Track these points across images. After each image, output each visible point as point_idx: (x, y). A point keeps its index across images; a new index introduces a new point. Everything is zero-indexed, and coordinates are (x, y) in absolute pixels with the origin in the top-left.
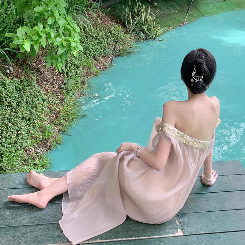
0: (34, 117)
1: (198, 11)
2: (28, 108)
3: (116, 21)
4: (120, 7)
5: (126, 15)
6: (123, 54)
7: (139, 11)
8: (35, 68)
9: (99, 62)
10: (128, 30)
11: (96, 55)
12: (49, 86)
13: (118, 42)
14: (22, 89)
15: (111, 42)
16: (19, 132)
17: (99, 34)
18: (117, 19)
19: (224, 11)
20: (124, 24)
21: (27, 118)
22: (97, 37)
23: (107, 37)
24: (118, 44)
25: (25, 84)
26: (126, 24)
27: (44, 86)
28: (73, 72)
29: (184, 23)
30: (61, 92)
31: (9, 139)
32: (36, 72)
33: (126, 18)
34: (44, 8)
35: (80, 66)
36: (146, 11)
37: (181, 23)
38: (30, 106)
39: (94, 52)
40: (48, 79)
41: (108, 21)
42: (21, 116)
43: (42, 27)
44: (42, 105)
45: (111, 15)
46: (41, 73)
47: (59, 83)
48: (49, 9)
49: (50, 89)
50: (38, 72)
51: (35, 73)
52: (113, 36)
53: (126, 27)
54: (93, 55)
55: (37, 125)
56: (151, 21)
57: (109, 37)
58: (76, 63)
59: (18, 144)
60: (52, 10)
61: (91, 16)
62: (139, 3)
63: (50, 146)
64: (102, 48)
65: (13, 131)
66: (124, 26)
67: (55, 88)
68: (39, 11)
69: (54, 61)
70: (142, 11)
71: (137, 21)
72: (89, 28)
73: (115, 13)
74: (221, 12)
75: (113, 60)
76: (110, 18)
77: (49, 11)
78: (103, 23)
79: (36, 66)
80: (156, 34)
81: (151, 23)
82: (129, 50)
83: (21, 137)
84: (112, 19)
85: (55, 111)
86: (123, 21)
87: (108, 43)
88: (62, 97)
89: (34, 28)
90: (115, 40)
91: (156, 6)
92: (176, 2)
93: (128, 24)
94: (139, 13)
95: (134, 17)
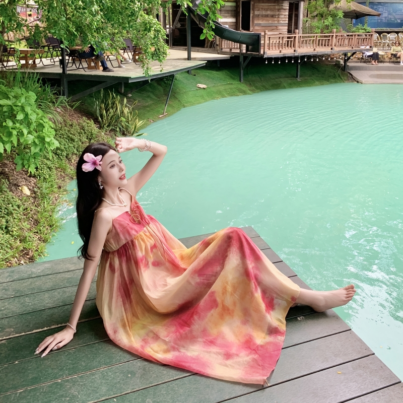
4: (89, 101)
5: (98, 108)
7: (113, 103)
9: (73, 162)
10: (102, 125)
11: (68, 155)
13: (91, 139)
15: (84, 139)
19: (205, 100)
20: (96, 119)
23: (79, 133)
24: (92, 141)
26: (100, 118)
28: (46, 174)
29: (163, 114)
30: (35, 197)
33: (98, 111)
35: (53, 168)
36: (121, 102)
37: (160, 114)
39: (66, 151)
44: (18, 211)
45: (80, 110)
52: (85, 133)
53: (99, 122)
54: (65, 155)
56: (128, 113)
57: (82, 133)
58: (48, 164)
62: (112, 94)
63: (32, 256)
64: (75, 147)
69: (26, 162)
70: (117, 102)
71: (112, 114)
76: (80, 113)
80: (135, 127)
81: (128, 116)
84: (82, 114)
85: (32, 218)
86: (95, 115)
87: (80, 140)
90: (89, 137)
91: (130, 98)
92: (152, 92)
93: (102, 118)
94: (114, 104)
95: (109, 110)
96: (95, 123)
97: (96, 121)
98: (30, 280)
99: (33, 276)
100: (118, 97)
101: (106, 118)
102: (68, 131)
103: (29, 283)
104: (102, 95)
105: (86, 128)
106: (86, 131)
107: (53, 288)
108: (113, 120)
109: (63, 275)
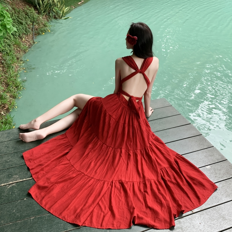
3: (28, 5)
10: (40, 11)
15: (29, 23)
18: (28, 2)
24: (34, 24)
29: (81, 1)
33: (36, 1)
35: (11, 45)
53: (38, 9)
54: (18, 35)
57: (27, 18)
58: (8, 42)
63: (8, 108)
71: (46, 3)
80: (63, 12)
81: (58, 4)
85: (4, 82)
86: (34, 4)
90: (32, 20)
93: (39, 6)
96: (35, 10)
97: (35, 8)
101: (42, 6)
102: (18, 17)
105: (29, 14)
106: (29, 16)
108: (47, 8)
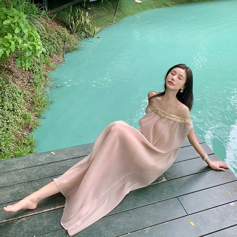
0: (16, 108)
1: (122, 13)
2: (10, 101)
3: (61, 25)
4: (62, 13)
5: (70, 20)
6: (71, 50)
8: (6, 69)
9: (54, 58)
10: (72, 31)
11: (51, 53)
12: (20, 82)
13: (65, 41)
14: (2, 87)
15: (60, 42)
16: (8, 121)
17: (50, 36)
18: (61, 23)
19: (140, 11)
20: (68, 27)
21: (12, 109)
22: (49, 39)
23: (57, 38)
24: (66, 43)
25: (4, 82)
26: (70, 26)
27: (17, 82)
28: (37, 69)
29: (113, 22)
30: (30, 85)
31: (2, 127)
32: (8, 71)
33: (70, 22)
34: (11, 21)
35: (41, 64)
36: (85, 15)
37: (111, 23)
38: (12, 99)
39: (49, 51)
40: (18, 76)
41: (55, 25)
42: (7, 108)
43: (11, 36)
44: (20, 97)
45: (56, 20)
46: (13, 72)
47: (27, 78)
48: (16, 21)
49: (22, 84)
50: (10, 72)
51: (7, 73)
52: (61, 37)
53: (70, 29)
54: (49, 53)
55: (19, 114)
56: (89, 23)
57: (59, 38)
58: (38, 61)
59: (10, 130)
60: (17, 22)
61: (41, 22)
62: (78, 9)
63: (31, 128)
64: (55, 48)
65: (4, 121)
66: (68, 28)
67: (26, 83)
68: (7, 23)
69: (23, 62)
70: (82, 15)
72: (41, 32)
73: (60, 18)
74: (139, 12)
75: (65, 56)
76: (56, 22)
77: (15, 23)
78: (51, 27)
79: (7, 66)
80: (94, 33)
81: (89, 25)
82: (76, 47)
83: (10, 125)
84: (58, 23)
85: (29, 101)
86: (67, 24)
87: (58, 43)
88: (32, 89)
89: (5, 37)
90: (64, 40)
91: (89, 11)
92: (104, 6)
93: (72, 27)
94: (79, 17)
95: (76, 21)
96: (67, 30)
98: (37, 167)
99: (39, 164)
100: (82, 11)
101: (74, 27)
103: (37, 170)
104: (71, 10)
105: (62, 34)
107: (54, 175)
108: (79, 28)
109: (59, 164)
